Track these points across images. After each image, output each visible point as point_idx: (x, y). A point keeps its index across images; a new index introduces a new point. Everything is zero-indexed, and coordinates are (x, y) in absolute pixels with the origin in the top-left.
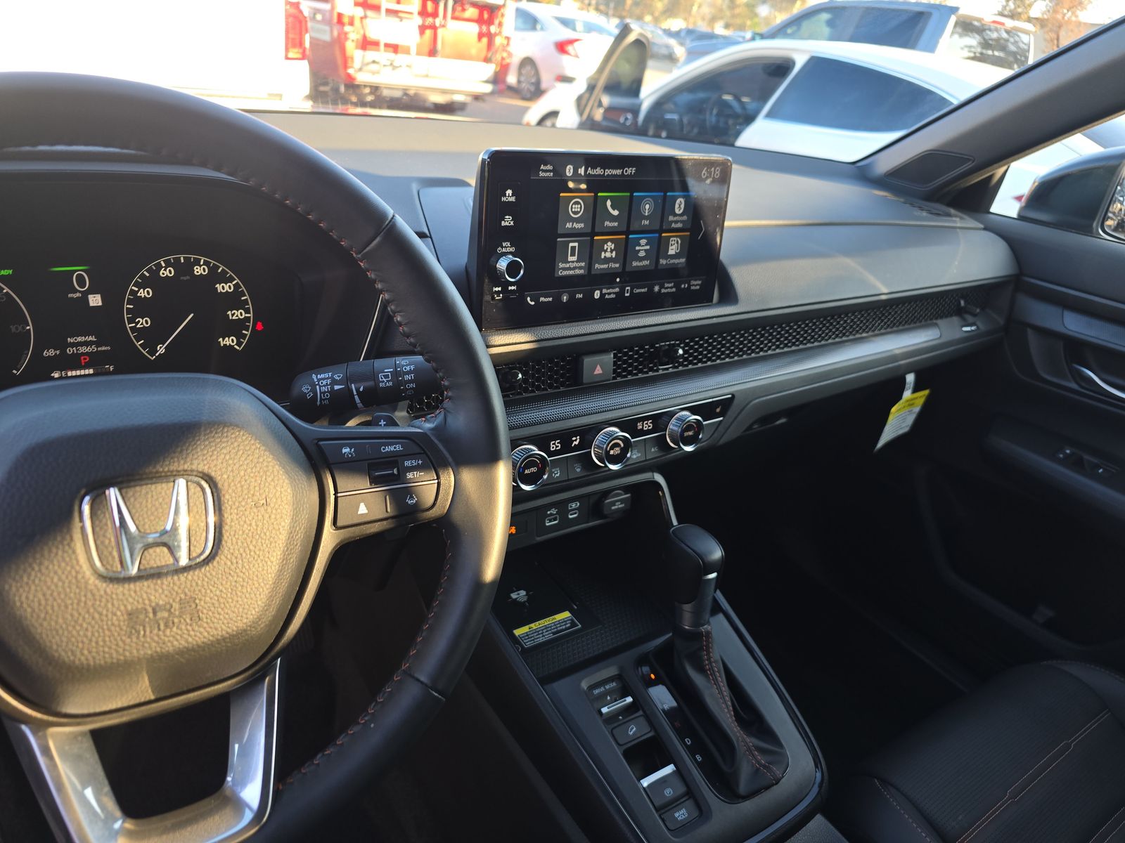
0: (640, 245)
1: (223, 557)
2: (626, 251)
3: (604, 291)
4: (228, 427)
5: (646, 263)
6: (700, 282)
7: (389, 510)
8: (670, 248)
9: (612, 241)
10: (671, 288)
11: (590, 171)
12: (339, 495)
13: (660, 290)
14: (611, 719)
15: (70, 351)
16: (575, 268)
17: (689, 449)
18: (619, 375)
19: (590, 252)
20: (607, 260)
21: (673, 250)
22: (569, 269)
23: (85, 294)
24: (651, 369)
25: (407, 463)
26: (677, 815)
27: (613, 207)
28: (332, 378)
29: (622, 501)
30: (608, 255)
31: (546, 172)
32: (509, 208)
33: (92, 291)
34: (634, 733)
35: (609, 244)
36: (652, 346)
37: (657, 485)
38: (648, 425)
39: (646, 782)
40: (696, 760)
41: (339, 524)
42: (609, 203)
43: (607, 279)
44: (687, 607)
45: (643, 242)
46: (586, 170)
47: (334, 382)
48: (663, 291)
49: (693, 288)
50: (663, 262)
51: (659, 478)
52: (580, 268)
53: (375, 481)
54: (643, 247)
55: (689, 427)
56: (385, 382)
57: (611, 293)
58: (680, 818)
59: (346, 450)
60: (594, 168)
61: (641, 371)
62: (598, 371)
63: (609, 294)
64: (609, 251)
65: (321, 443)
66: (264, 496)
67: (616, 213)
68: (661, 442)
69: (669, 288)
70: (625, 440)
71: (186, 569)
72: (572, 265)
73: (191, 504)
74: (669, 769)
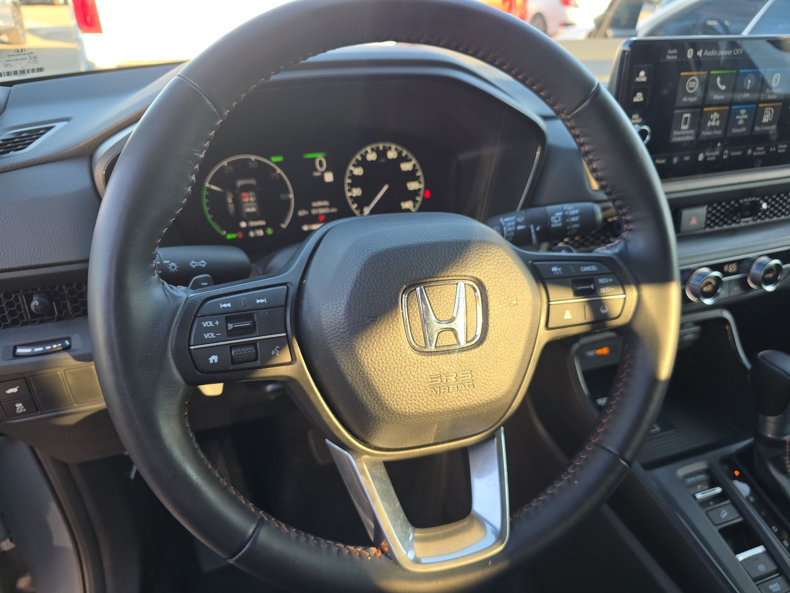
0: (739, 114)
1: (488, 342)
2: (728, 119)
3: (707, 154)
4: (490, 245)
5: (744, 130)
6: (785, 146)
7: (587, 317)
8: (764, 116)
9: (718, 111)
10: (762, 151)
11: (706, 53)
12: (551, 303)
13: (752, 153)
14: (704, 503)
15: (314, 212)
16: (685, 135)
17: (770, 288)
18: (707, 226)
19: (699, 122)
20: (712, 128)
21: (765, 119)
22: (681, 136)
23: (323, 173)
24: (734, 222)
25: (601, 281)
26: (771, 587)
27: (722, 83)
28: (515, 220)
29: (693, 333)
30: (713, 123)
31: (671, 56)
32: (641, 87)
33: (327, 170)
34: (726, 517)
35: (715, 114)
36: (737, 201)
37: (725, 321)
38: (732, 268)
39: (741, 557)
40: (783, 544)
41: (551, 325)
42: (718, 79)
43: (710, 143)
44: (771, 420)
45: (743, 111)
46: (703, 53)
47: (518, 224)
48: (755, 154)
49: (780, 151)
50: (757, 129)
51: (727, 315)
52: (690, 135)
53: (577, 294)
54: (742, 116)
55: (769, 270)
56: (556, 222)
57: (712, 155)
58: (774, 590)
59: (554, 269)
60: (710, 50)
61: (726, 223)
62: (694, 222)
63: (711, 156)
64: (714, 120)
65: (536, 263)
66: (515, 298)
67: (723, 87)
68: (743, 283)
69: (760, 151)
70: (717, 278)
71: (463, 350)
72: (684, 133)
73: (467, 302)
74: (760, 550)
